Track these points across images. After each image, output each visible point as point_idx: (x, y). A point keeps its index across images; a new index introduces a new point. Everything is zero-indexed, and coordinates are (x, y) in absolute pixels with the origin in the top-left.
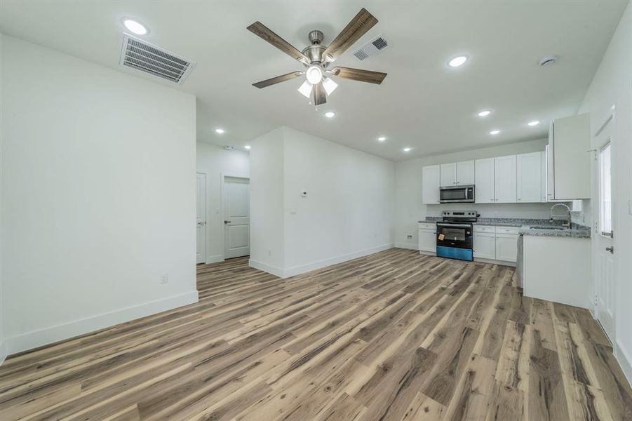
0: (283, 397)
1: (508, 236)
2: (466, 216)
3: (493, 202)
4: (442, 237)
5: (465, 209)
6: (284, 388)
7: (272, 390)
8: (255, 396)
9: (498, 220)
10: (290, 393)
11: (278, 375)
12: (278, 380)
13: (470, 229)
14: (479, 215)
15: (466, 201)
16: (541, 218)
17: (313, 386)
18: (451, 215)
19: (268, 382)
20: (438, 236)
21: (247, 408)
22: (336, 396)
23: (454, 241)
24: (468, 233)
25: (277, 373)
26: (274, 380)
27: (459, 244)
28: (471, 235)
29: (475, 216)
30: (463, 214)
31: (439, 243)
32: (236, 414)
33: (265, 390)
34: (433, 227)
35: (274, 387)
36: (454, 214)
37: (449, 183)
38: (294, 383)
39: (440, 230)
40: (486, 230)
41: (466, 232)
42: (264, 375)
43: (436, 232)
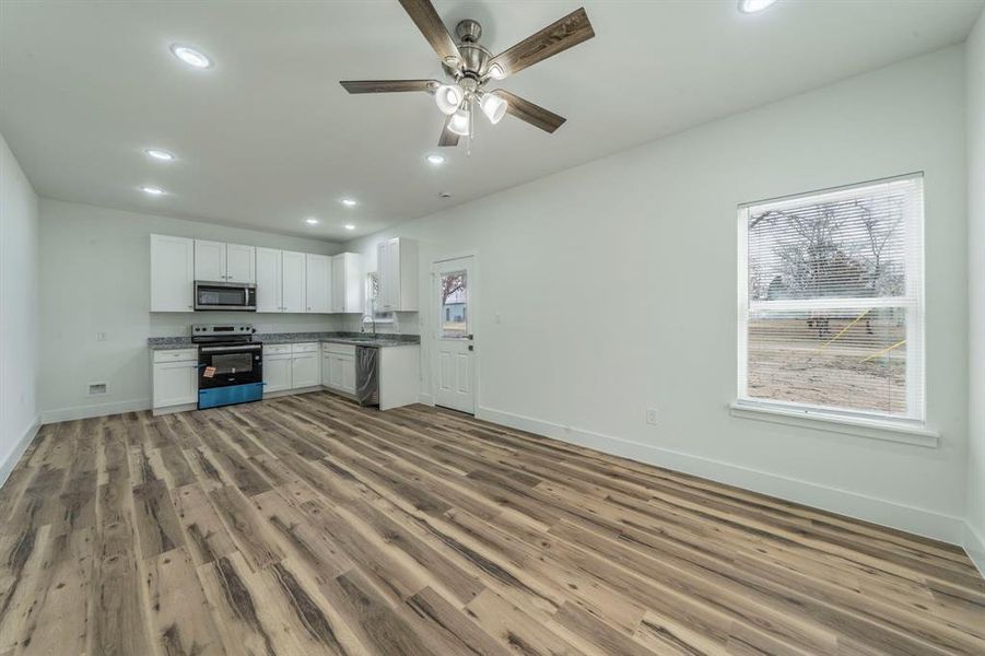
0: (574, 587)
1: (305, 355)
2: (237, 331)
3: (280, 311)
4: (210, 372)
5: (237, 322)
6: (559, 588)
7: (566, 602)
8: (586, 623)
9: (280, 336)
10: (564, 580)
11: (536, 601)
12: (546, 599)
13: (259, 352)
14: (254, 331)
15: (246, 308)
16: (332, 330)
17: (545, 558)
18: (210, 332)
19: (554, 610)
20: (202, 370)
21: (610, 628)
22: (554, 539)
23: (231, 375)
24: (257, 358)
25: (530, 602)
26: (548, 603)
27: (242, 379)
28: (261, 360)
29: (250, 332)
30: (232, 329)
31: (204, 384)
32: (626, 639)
33: (571, 611)
34: (190, 355)
35: (560, 600)
36: (216, 329)
37: (213, 276)
38: (546, 577)
39: (205, 360)
40: (280, 351)
41: (254, 357)
42: (542, 622)
43: (196, 364)
